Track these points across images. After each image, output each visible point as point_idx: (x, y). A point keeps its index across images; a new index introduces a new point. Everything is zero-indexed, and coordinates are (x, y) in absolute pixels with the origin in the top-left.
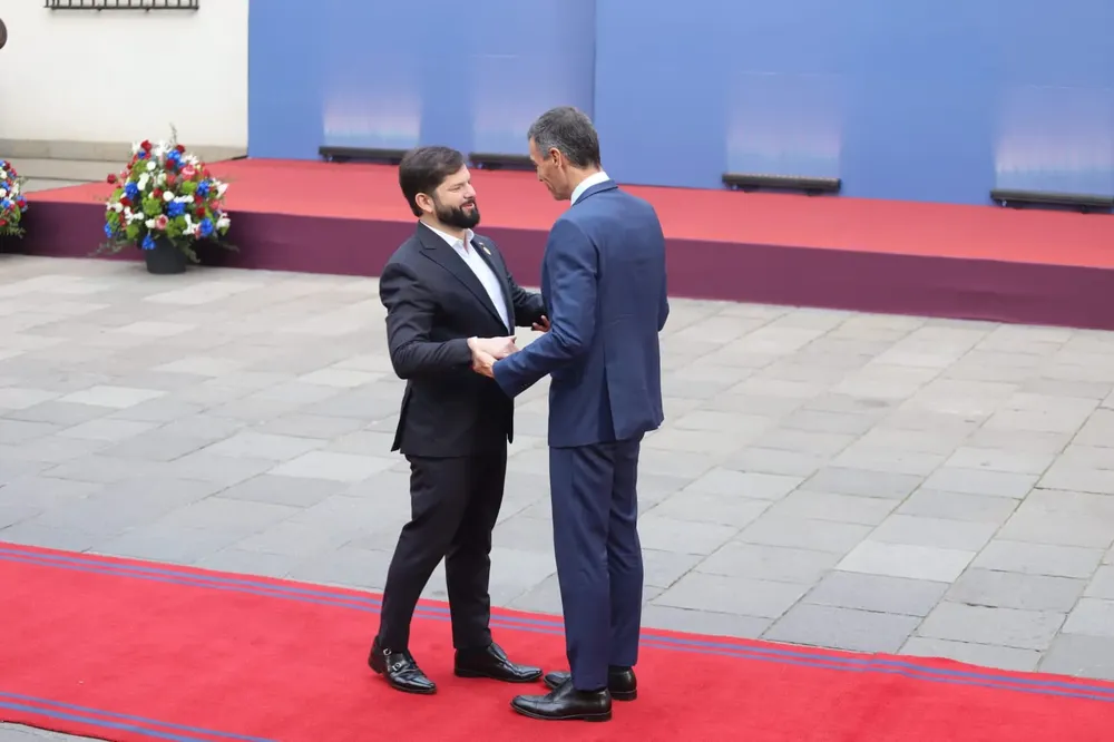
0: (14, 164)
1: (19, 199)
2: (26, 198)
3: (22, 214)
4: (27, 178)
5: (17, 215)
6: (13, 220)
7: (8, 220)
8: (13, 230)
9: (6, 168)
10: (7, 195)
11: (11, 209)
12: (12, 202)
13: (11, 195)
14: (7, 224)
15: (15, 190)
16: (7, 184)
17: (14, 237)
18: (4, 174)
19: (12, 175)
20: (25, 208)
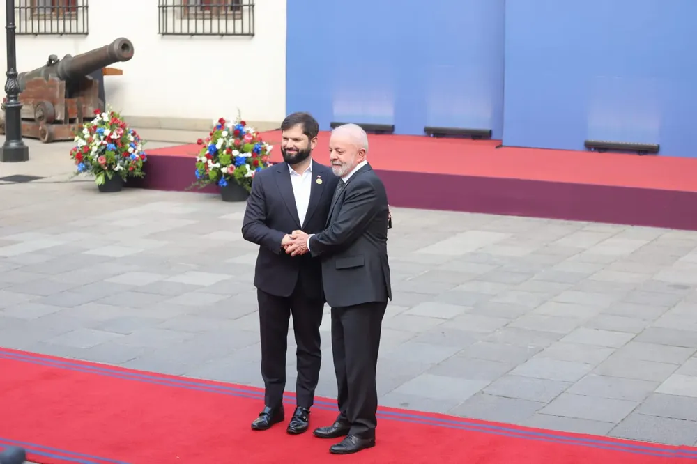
0: (139, 132)
1: (141, 154)
2: (146, 154)
3: (144, 163)
4: (147, 141)
5: (140, 164)
6: (137, 167)
7: (135, 167)
8: (138, 173)
9: (134, 134)
10: (134, 151)
11: (137, 160)
12: (137, 156)
13: (136, 151)
14: (134, 170)
15: (139, 148)
16: (134, 144)
17: (138, 177)
18: (132, 138)
19: (137, 139)
20: (145, 160)
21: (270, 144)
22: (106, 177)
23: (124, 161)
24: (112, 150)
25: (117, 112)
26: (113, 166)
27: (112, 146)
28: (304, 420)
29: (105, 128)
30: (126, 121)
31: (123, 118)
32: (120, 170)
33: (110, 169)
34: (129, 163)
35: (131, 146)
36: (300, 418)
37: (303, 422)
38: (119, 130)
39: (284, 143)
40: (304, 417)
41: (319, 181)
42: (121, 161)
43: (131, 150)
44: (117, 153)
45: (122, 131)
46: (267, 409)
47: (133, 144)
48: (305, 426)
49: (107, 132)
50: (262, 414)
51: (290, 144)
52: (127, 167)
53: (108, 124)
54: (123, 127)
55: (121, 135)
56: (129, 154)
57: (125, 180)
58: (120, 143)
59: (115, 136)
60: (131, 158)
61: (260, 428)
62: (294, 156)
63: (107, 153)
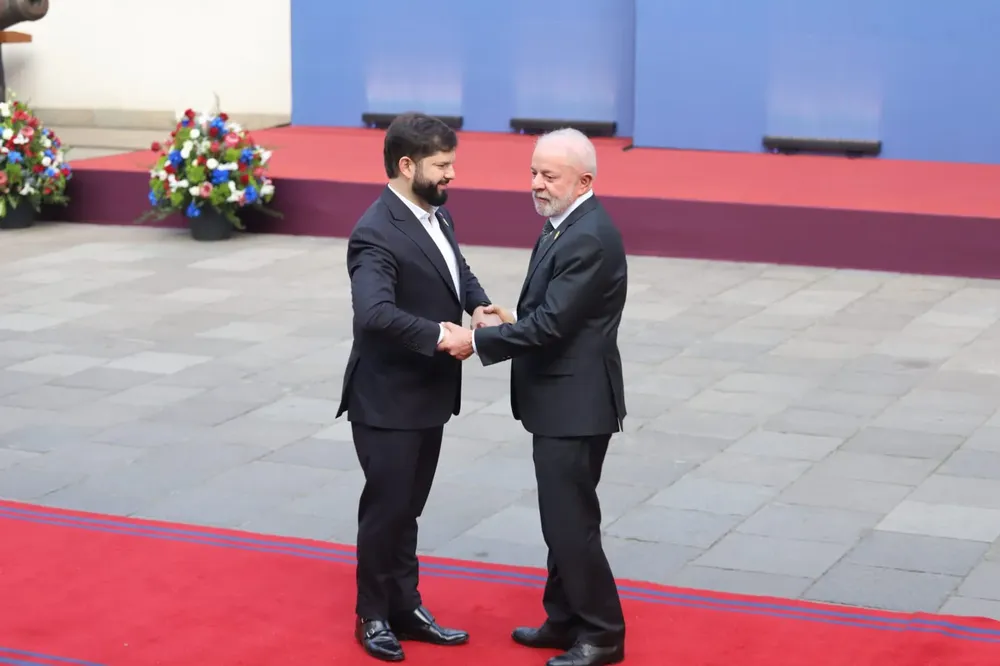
0: (59, 134)
1: (63, 167)
2: (70, 167)
3: (69, 184)
4: (72, 147)
5: (61, 183)
6: (57, 188)
7: (53, 188)
8: (58, 198)
9: (51, 136)
10: (52, 163)
11: (56, 177)
12: (57, 171)
13: (55, 164)
14: (51, 193)
15: (60, 158)
16: (51, 152)
17: (59, 206)
18: (48, 143)
19: (56, 144)
20: (70, 176)
21: (267, 149)
22: (8, 205)
23: (37, 178)
24: (17, 162)
25: (22, 101)
26: (19, 188)
27: (17, 155)
29: (4, 128)
30: (38, 116)
31: (33, 112)
32: (29, 194)
33: (14, 191)
34: (43, 181)
35: (46, 155)
38: (26, 130)
42: (32, 179)
43: (46, 161)
44: (24, 167)
45: (32, 132)
47: (49, 152)
49: (8, 134)
52: (41, 189)
53: (10, 122)
54: (33, 125)
55: (31, 138)
56: (44, 169)
57: (38, 209)
58: (30, 151)
59: (20, 140)
60: (46, 173)
63: (9, 166)
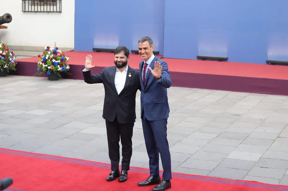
0: (14, 52)
1: (15, 61)
2: (17, 61)
3: (16, 65)
4: (17, 56)
5: (14, 65)
6: (13, 66)
8: (14, 69)
9: (12, 53)
12: (13, 62)
13: (13, 60)
14: (12, 68)
15: (14, 59)
16: (12, 57)
17: (14, 71)
18: (11, 55)
19: (13, 55)
20: (17, 63)
21: (68, 57)
25: (5, 44)
26: (4, 66)
27: (3, 58)
28: (125, 176)
30: (9, 48)
31: (7, 46)
32: (6, 67)
33: (2, 67)
34: (10, 65)
35: (11, 58)
36: (124, 175)
37: (125, 177)
39: (116, 59)
40: (125, 175)
41: (130, 76)
42: (7, 64)
43: (11, 59)
44: (5, 61)
45: (7, 52)
46: (113, 172)
47: (11, 57)
48: (126, 178)
50: (111, 174)
51: (119, 60)
52: (9, 67)
53: (2, 49)
54: (8, 50)
55: (7, 53)
56: (10, 61)
57: (8, 72)
58: (6, 57)
59: (4, 54)
60: (11, 62)
61: (110, 180)
62: (121, 65)
63: (1, 60)
